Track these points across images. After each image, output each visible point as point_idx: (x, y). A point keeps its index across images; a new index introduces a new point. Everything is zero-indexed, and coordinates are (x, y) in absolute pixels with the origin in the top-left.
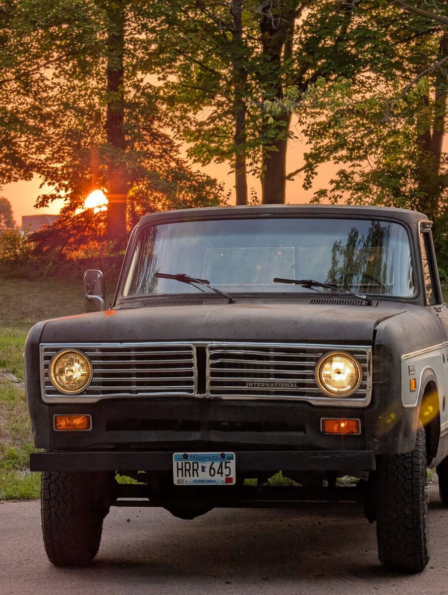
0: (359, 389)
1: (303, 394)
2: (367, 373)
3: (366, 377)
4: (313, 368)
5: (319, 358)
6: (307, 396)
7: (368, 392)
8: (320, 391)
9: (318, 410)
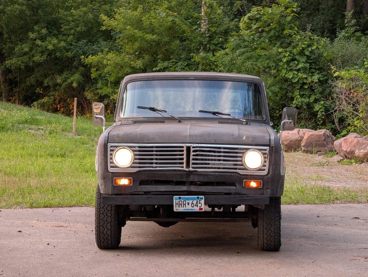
0: (262, 167)
1: (236, 169)
3: (266, 161)
4: (241, 157)
5: (244, 152)
6: (239, 170)
7: (266, 168)
8: (244, 168)
9: (243, 176)
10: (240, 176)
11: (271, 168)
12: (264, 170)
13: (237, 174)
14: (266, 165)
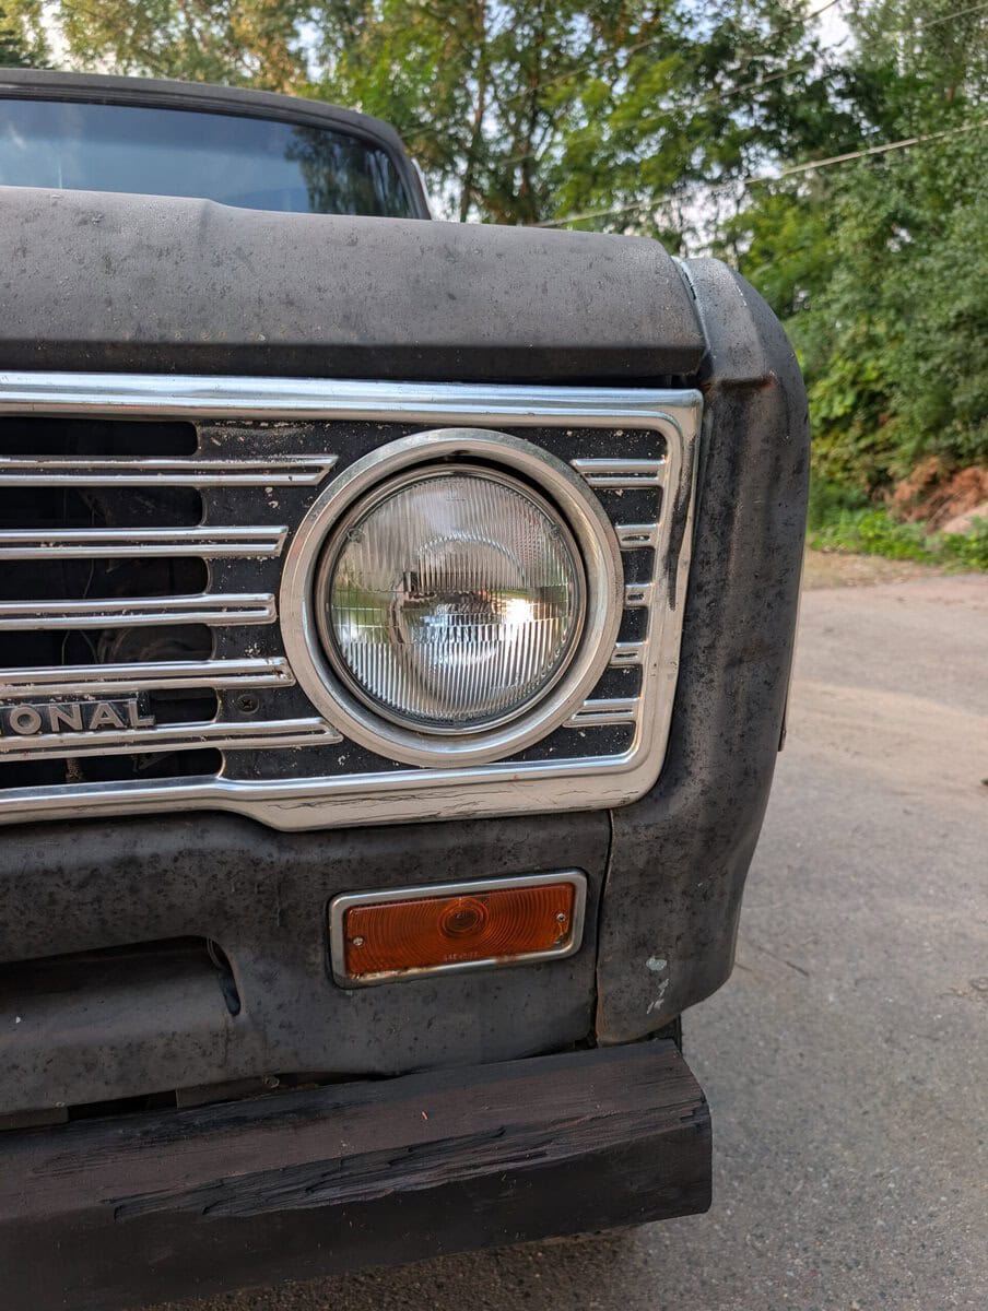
0: (594, 695)
1: (201, 763)
2: (652, 592)
3: (643, 612)
4: (266, 575)
5: (315, 490)
6: (234, 774)
7: (650, 711)
8: (328, 737)
9: (313, 854)
10: (265, 851)
11: (707, 703)
12: (616, 738)
13: (219, 839)
14: (637, 669)
